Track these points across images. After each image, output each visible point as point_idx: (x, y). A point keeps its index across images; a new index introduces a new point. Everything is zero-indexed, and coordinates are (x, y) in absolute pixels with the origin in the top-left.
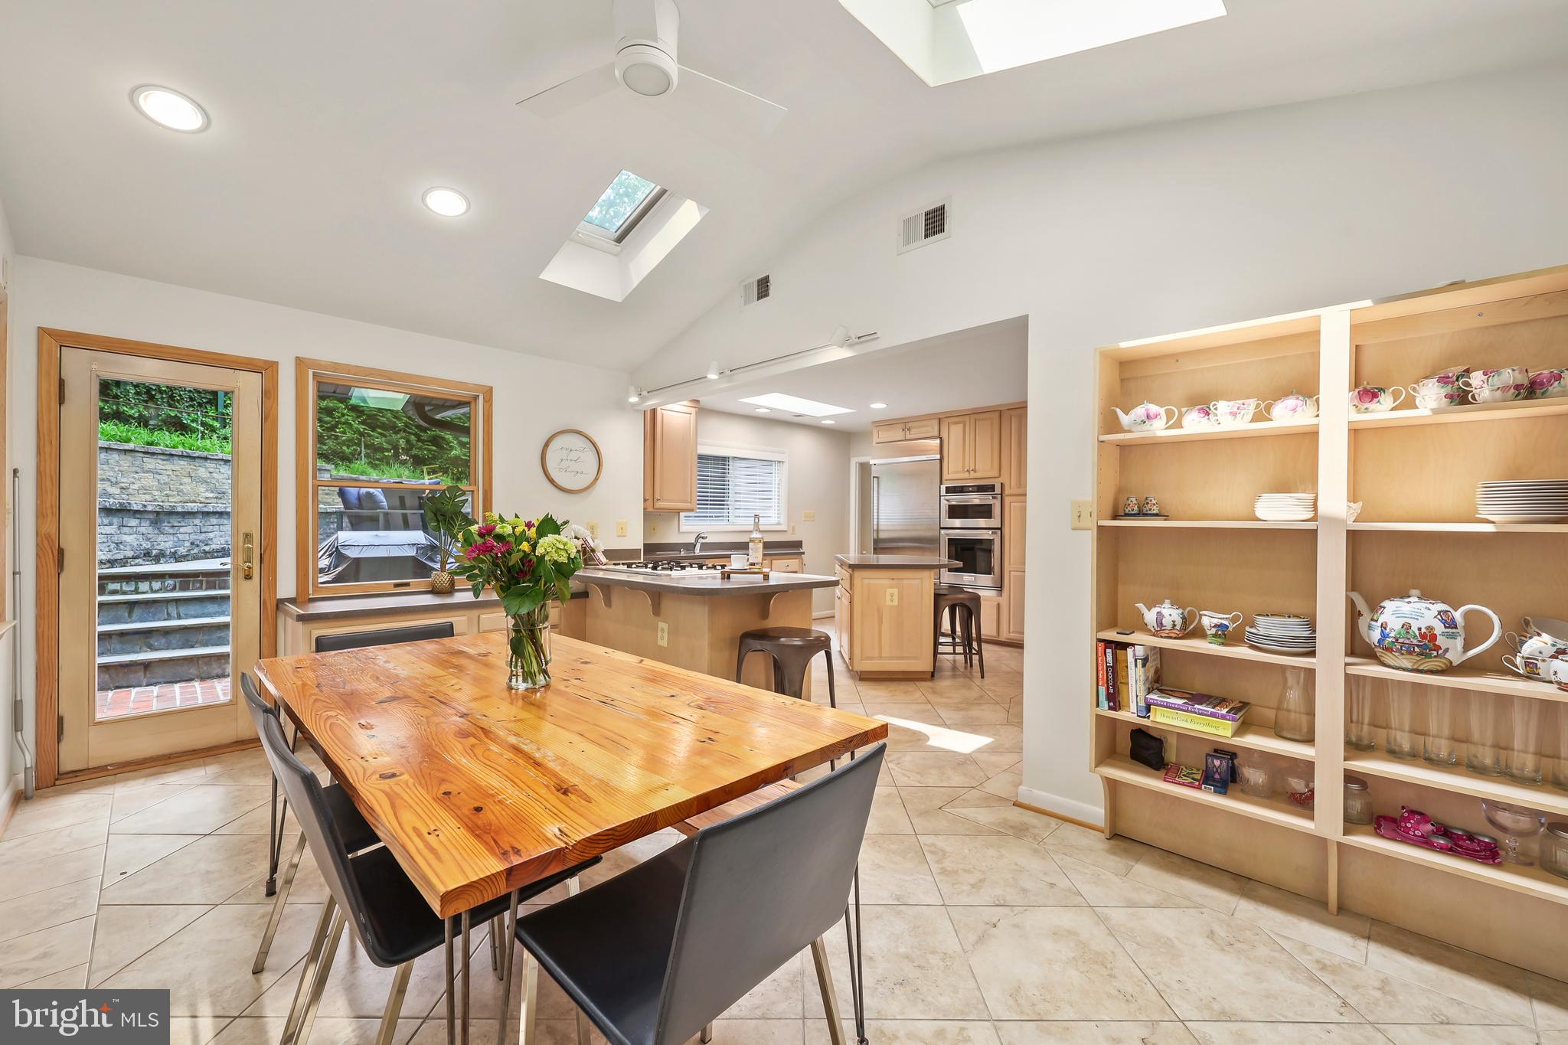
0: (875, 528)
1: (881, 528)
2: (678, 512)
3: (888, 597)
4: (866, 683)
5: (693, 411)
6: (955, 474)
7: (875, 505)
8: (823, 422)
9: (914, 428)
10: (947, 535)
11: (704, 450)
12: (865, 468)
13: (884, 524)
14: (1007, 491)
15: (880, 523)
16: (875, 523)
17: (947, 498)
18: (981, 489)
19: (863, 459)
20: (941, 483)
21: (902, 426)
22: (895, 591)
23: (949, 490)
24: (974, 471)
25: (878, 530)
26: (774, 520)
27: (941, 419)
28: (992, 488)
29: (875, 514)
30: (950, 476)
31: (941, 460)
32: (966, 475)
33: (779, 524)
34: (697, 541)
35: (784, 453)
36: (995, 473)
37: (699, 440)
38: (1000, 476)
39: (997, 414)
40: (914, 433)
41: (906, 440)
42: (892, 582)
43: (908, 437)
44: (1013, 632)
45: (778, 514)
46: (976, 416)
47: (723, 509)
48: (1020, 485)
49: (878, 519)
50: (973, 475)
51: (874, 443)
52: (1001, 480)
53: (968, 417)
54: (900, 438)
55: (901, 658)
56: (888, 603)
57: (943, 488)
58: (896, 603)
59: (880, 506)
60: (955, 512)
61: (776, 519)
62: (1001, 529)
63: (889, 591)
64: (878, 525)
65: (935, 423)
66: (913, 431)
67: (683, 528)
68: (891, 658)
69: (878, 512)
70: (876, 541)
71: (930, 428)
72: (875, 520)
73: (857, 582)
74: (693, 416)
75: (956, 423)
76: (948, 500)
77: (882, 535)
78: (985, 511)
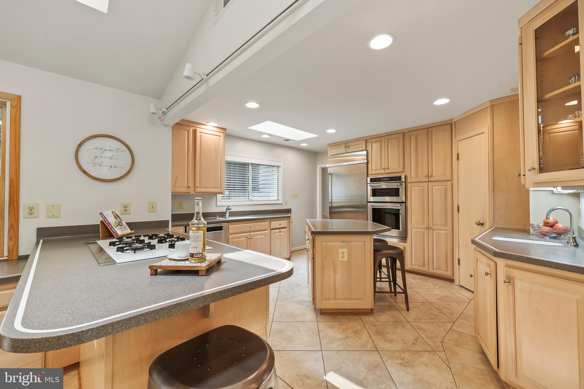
0: (330, 201)
1: (333, 201)
2: (216, 194)
3: (340, 255)
4: (326, 316)
5: (222, 134)
6: (375, 171)
7: (330, 189)
8: (301, 145)
9: (351, 146)
10: (372, 206)
11: (229, 158)
12: (324, 170)
13: (335, 199)
14: (409, 180)
15: (333, 199)
16: (330, 198)
17: (371, 185)
18: (392, 179)
19: (323, 166)
20: (367, 176)
21: (344, 145)
22: (345, 250)
23: (372, 180)
24: (388, 169)
25: (331, 203)
26: (275, 198)
27: (367, 140)
28: (399, 178)
29: (330, 194)
30: (373, 172)
31: (367, 163)
32: (383, 171)
33: (278, 200)
34: (226, 211)
35: (280, 162)
36: (401, 169)
37: (226, 153)
38: (404, 171)
39: (402, 134)
40: (351, 149)
41: (347, 153)
42: (343, 244)
43: (348, 151)
44: (414, 265)
45: (277, 195)
46: (389, 137)
47: (245, 192)
48: (417, 176)
49: (331, 196)
50: (387, 171)
51: (329, 156)
52: (405, 173)
53: (383, 138)
54: (343, 152)
55: (351, 299)
56: (341, 259)
57: (369, 179)
58: (346, 259)
59: (333, 190)
60: (375, 193)
61: (277, 197)
62: (405, 203)
63: (341, 250)
64: (331, 200)
65: (363, 142)
66: (351, 148)
67: (219, 204)
68: (342, 299)
69: (331, 193)
70: (331, 208)
71: (361, 145)
72: (330, 197)
73: (317, 244)
74: (222, 138)
75: (376, 142)
76: (372, 186)
77: (334, 205)
78: (395, 192)
